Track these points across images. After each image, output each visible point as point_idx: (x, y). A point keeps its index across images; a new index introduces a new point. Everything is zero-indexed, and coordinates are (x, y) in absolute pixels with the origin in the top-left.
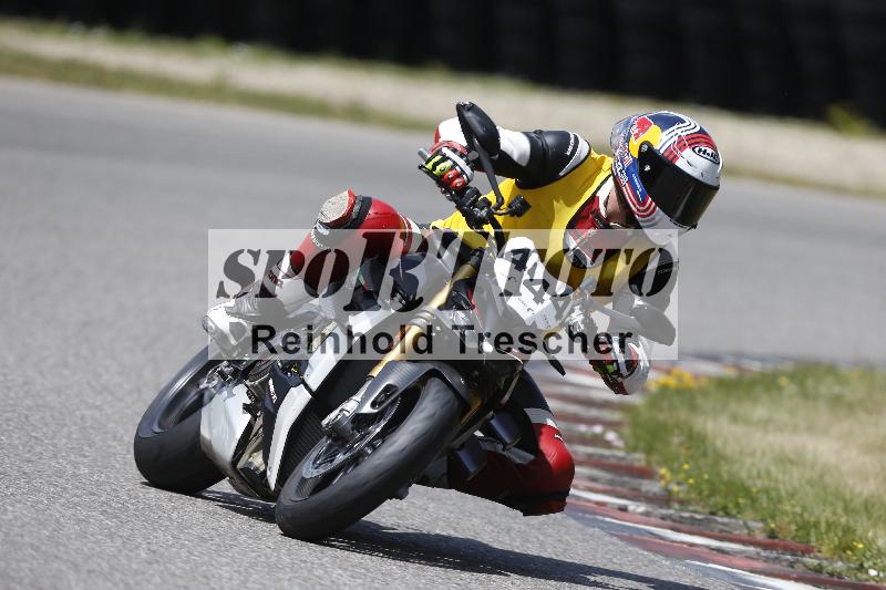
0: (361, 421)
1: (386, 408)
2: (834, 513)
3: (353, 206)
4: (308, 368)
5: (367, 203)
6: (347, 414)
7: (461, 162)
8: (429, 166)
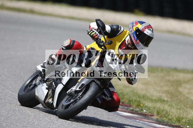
0: (76, 92)
1: (83, 89)
2: (136, 98)
3: (71, 43)
4: (63, 80)
5: (74, 42)
6: (73, 90)
7: (97, 32)
8: (90, 33)
